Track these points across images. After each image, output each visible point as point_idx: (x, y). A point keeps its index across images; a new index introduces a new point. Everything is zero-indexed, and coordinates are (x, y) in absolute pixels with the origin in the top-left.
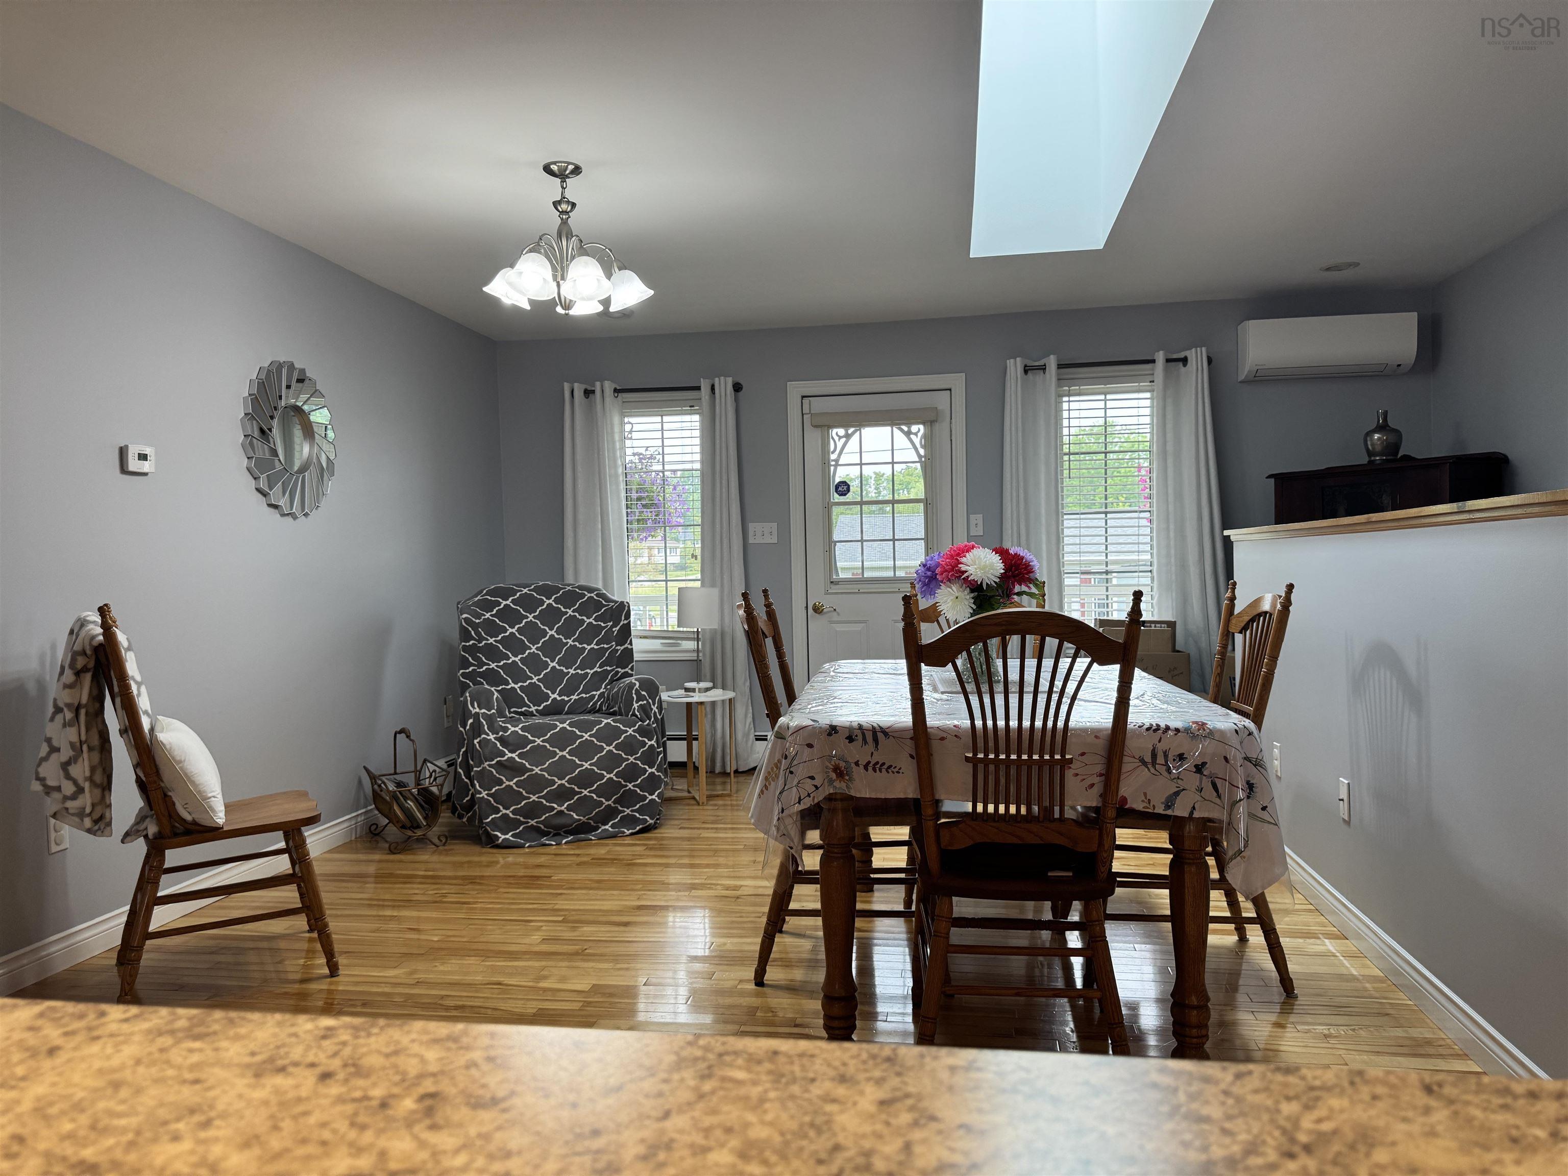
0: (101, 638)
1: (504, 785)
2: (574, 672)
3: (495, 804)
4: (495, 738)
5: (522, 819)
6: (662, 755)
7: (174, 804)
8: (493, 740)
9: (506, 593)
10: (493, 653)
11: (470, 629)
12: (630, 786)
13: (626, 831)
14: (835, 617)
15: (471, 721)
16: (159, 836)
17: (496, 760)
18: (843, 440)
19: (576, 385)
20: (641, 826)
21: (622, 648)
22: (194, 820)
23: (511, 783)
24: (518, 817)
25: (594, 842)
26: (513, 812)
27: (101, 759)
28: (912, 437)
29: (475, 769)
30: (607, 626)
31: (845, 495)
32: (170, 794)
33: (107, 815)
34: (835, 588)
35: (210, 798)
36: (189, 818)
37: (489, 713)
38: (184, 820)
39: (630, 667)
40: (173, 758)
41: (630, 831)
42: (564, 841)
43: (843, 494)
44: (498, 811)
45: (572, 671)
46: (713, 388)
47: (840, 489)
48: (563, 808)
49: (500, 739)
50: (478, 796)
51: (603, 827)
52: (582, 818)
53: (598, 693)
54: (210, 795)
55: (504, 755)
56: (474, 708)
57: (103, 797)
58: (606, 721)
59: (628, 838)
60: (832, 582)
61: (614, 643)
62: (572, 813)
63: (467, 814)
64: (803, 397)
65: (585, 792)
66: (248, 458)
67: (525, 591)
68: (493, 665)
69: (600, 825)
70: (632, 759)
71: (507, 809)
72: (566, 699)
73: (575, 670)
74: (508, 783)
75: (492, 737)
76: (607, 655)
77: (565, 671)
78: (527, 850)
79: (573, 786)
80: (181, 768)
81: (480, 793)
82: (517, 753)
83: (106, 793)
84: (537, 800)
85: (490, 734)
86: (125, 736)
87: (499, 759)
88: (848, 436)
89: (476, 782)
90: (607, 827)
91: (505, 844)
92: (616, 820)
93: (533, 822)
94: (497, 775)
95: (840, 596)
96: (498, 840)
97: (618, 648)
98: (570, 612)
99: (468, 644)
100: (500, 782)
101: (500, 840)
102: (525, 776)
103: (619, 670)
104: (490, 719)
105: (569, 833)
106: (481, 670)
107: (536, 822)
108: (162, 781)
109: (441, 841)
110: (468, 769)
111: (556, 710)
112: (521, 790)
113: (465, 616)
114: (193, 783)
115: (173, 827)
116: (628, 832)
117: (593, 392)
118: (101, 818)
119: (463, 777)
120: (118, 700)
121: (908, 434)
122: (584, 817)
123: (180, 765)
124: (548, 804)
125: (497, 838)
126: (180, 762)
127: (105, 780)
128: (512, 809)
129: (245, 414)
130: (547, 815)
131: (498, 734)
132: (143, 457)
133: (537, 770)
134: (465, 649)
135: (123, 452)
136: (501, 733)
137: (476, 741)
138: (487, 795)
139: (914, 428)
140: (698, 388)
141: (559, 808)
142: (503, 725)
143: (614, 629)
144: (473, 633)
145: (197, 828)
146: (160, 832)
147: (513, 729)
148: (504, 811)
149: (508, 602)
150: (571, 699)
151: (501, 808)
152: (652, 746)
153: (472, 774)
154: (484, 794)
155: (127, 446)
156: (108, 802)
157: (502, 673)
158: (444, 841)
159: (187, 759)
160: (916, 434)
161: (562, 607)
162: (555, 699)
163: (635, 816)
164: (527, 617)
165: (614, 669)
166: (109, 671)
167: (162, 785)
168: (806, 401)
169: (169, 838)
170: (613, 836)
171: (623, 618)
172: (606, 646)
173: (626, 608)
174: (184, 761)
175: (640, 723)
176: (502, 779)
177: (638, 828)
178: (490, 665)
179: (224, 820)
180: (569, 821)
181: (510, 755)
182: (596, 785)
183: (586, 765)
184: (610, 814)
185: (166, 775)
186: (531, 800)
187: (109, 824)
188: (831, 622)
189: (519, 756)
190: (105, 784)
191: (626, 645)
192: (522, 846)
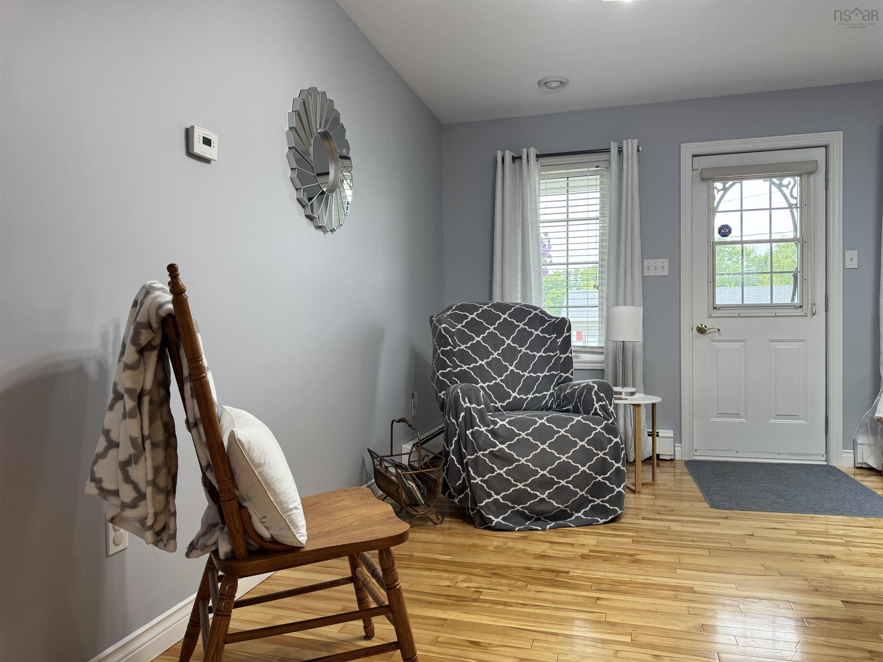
0: (171, 306)
1: (496, 473)
2: (528, 375)
3: (488, 490)
4: (487, 430)
5: (510, 504)
6: (624, 452)
7: (250, 517)
8: (485, 432)
9: (471, 309)
10: (464, 357)
11: (448, 336)
12: (600, 478)
13: (599, 519)
14: (717, 337)
15: (463, 414)
16: (232, 556)
17: (488, 450)
18: (722, 192)
19: (507, 152)
20: (612, 516)
21: (565, 356)
22: (272, 537)
23: (502, 472)
24: (507, 502)
25: (572, 529)
26: (503, 498)
27: (166, 458)
28: (784, 189)
29: (469, 457)
30: (552, 337)
31: (727, 236)
32: (245, 504)
33: (171, 525)
34: (717, 313)
35: (291, 510)
36: (266, 534)
37: (479, 408)
38: (261, 537)
39: (570, 372)
40: (252, 460)
41: (604, 520)
42: (548, 527)
43: (724, 235)
44: (490, 496)
45: (526, 374)
46: (620, 151)
47: (722, 231)
48: (544, 496)
49: (492, 432)
50: (472, 481)
51: (577, 515)
52: (560, 506)
53: (549, 393)
54: (291, 506)
55: (495, 446)
56: (465, 403)
57: (167, 502)
58: (576, 419)
59: (601, 527)
60: (714, 308)
61: (558, 352)
62: (552, 501)
63: (458, 496)
64: (694, 156)
65: (563, 483)
66: (292, 169)
67: (485, 307)
68: (465, 367)
69: (574, 512)
70: (601, 454)
71: (497, 494)
72: (524, 397)
73: (529, 373)
74: (499, 471)
75: (483, 429)
76: (553, 361)
77: (522, 374)
78: (517, 534)
79: (553, 477)
80: (260, 473)
81: (475, 479)
82: (506, 445)
83: (171, 498)
84: (523, 487)
85: (482, 426)
86: (194, 431)
87: (491, 449)
88: (725, 190)
89: (470, 468)
90: (579, 514)
91: (498, 527)
92: (587, 509)
93: (519, 508)
94: (490, 464)
95: (720, 319)
96: (492, 523)
97: (562, 356)
98: (521, 325)
99: (446, 349)
100: (493, 471)
101: (494, 523)
102: (514, 466)
103: (563, 374)
104: (480, 413)
105: (553, 518)
106: (456, 371)
107: (522, 508)
108: (237, 488)
109: (439, 519)
110: (461, 457)
111: (515, 406)
112: (510, 478)
113: (443, 326)
114: (273, 491)
115: (247, 543)
116: (602, 521)
117: (520, 158)
118: (165, 527)
119: (456, 463)
120: (187, 387)
121: (779, 186)
122: (563, 505)
123: (260, 470)
124: (532, 492)
125: (491, 521)
126: (259, 465)
127: (170, 483)
128: (502, 494)
129: (290, 128)
130: (532, 502)
131: (489, 426)
132: (207, 142)
133: (523, 461)
134: (443, 353)
135: (189, 133)
136: (492, 426)
137: (468, 432)
138: (481, 481)
139: (786, 181)
140: (608, 151)
141: (542, 496)
142: (492, 419)
143: (558, 340)
144: (450, 340)
145: (276, 547)
146: (233, 552)
147: (501, 423)
148: (495, 497)
149: (473, 316)
150: (528, 398)
151: (493, 493)
152: (617, 443)
153: (465, 461)
154: (478, 480)
155: (193, 127)
156: (172, 510)
157: (473, 374)
158: (441, 519)
159: (267, 463)
160: (787, 186)
161: (515, 321)
162: (515, 397)
163: (606, 506)
164: (489, 329)
165: (558, 374)
166: (178, 350)
167: (237, 493)
168: (695, 159)
169: (243, 560)
170: (589, 524)
171: (566, 331)
172: (552, 354)
173: (568, 323)
174: (264, 464)
175: (606, 422)
176: (494, 468)
177: (610, 518)
178: (462, 367)
179: (306, 538)
180: (550, 509)
181: (501, 446)
182: (572, 477)
183: (564, 458)
184: (583, 502)
185: (243, 481)
186: (518, 487)
187: (173, 536)
188: (713, 341)
189: (508, 447)
190: (170, 487)
191: (568, 354)
192: (512, 530)
